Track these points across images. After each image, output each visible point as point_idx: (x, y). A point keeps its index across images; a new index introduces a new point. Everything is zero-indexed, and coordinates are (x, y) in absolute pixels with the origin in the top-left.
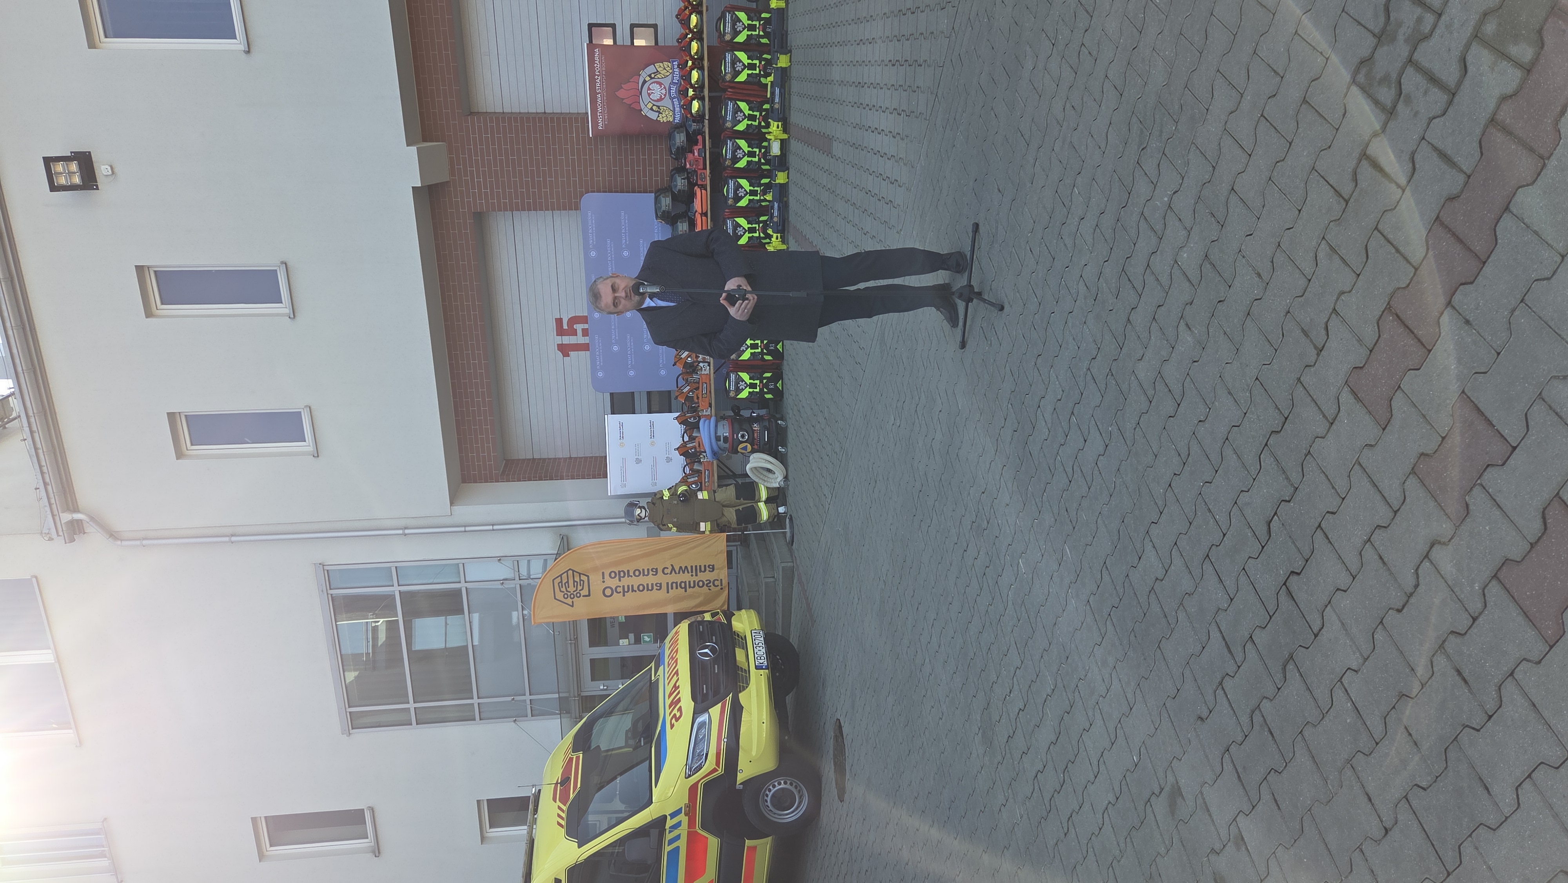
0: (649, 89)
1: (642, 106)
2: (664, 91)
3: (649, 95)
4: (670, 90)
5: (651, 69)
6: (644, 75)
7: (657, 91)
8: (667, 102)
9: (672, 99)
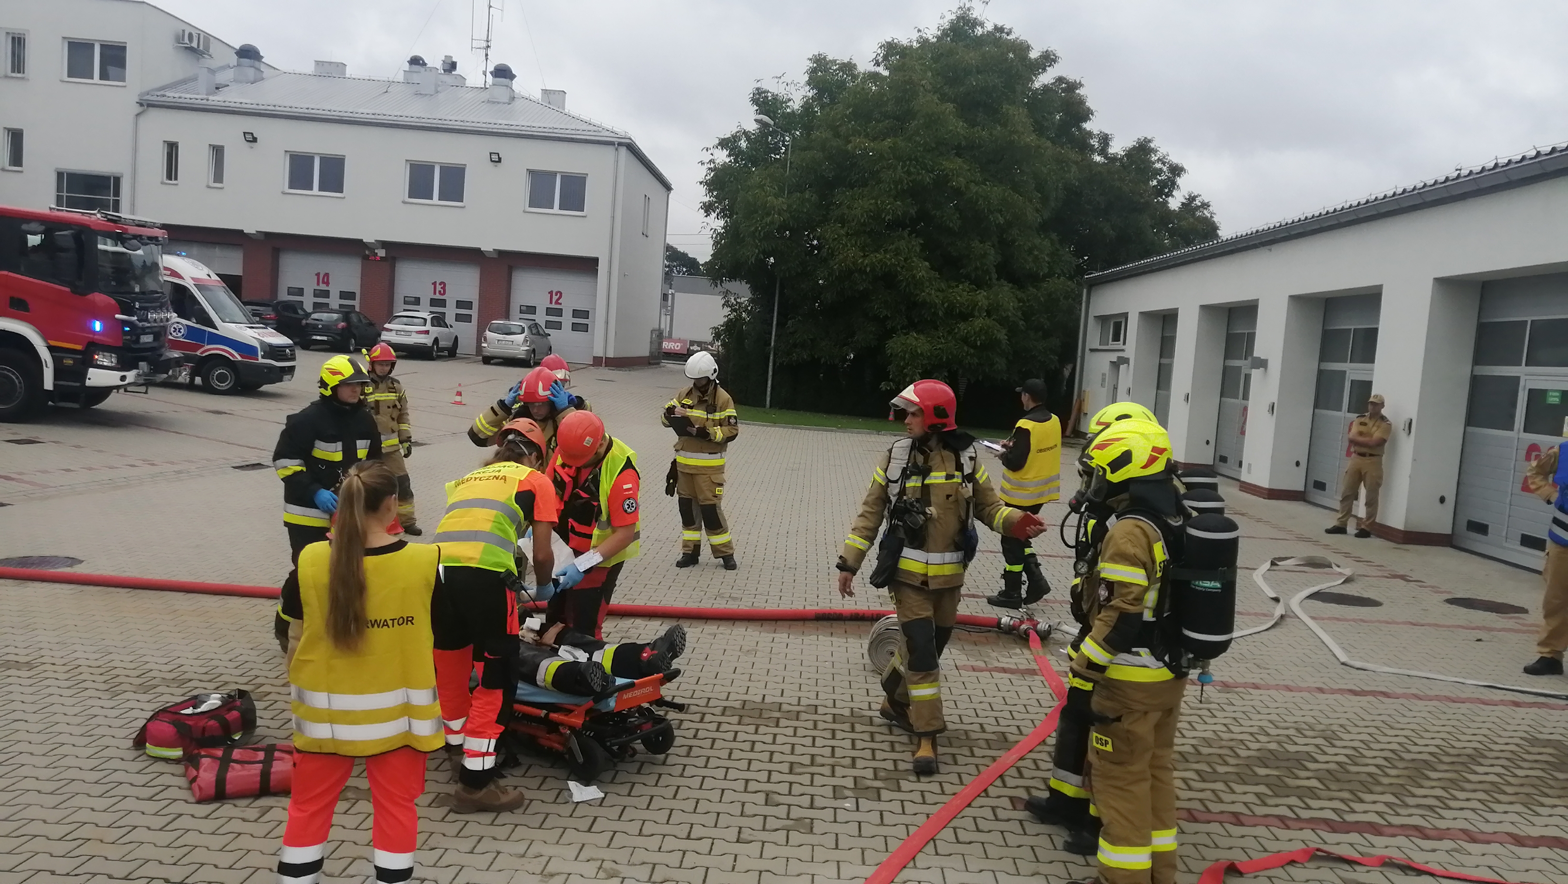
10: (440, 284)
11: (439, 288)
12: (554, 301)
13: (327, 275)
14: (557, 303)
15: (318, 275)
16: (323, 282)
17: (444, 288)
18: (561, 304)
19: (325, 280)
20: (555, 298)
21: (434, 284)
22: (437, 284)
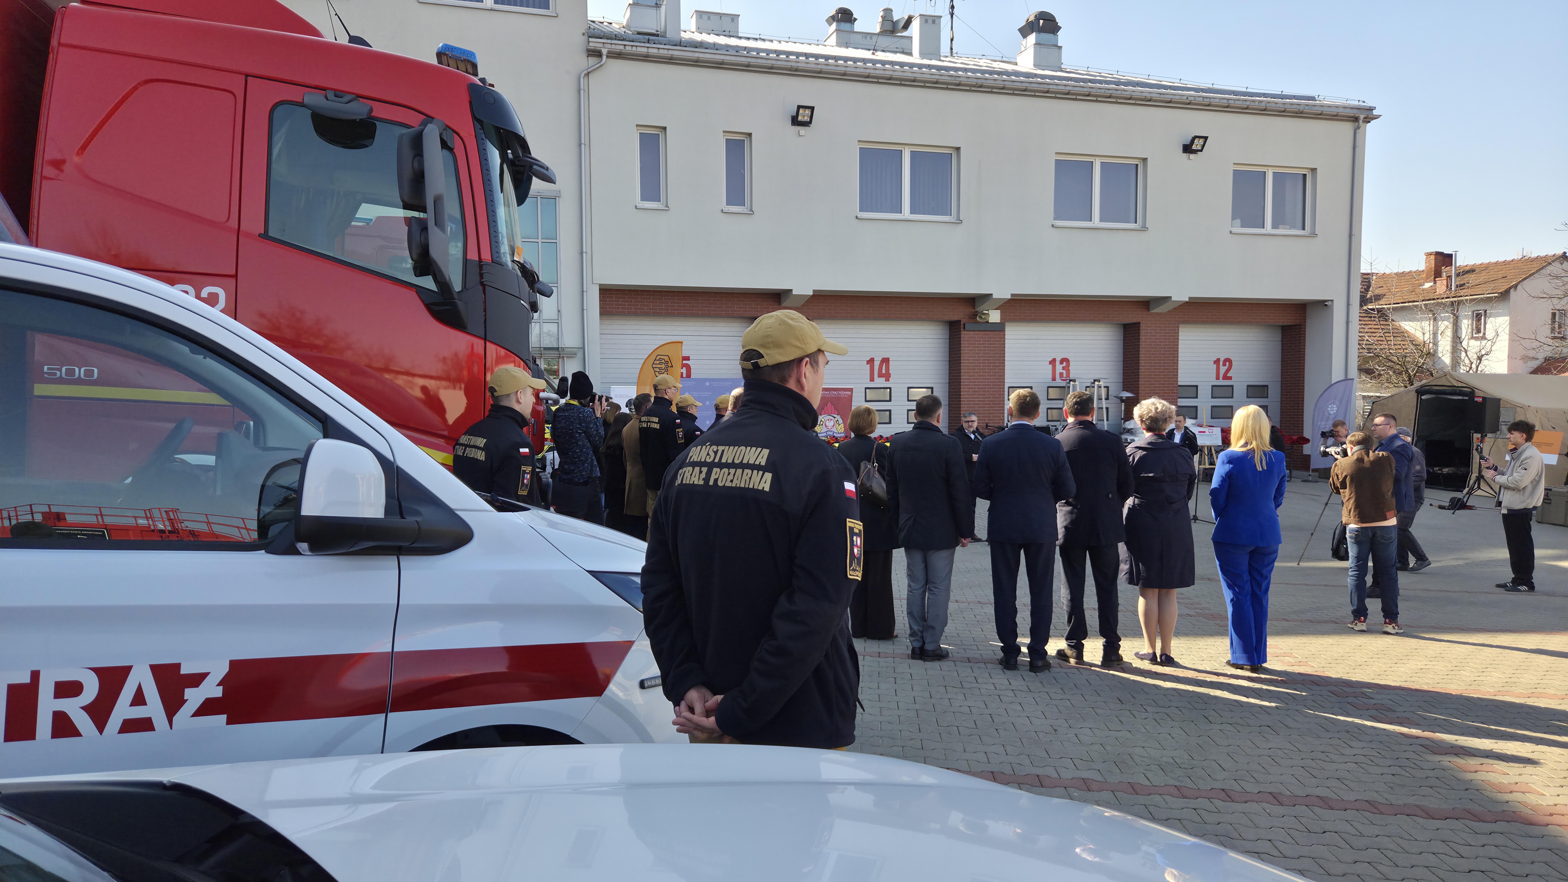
0: (831, 420)
1: (823, 416)
2: (830, 428)
3: (828, 420)
4: (831, 431)
5: (841, 421)
6: (838, 417)
7: (830, 424)
8: (824, 429)
9: (826, 432)
10: (1062, 362)
11: (1059, 368)
12: (1221, 376)
13: (886, 361)
14: (1226, 377)
15: (871, 362)
16: (880, 375)
17: (1067, 368)
18: (1230, 378)
19: (884, 372)
20: (1223, 369)
21: (1053, 362)
22: (1058, 363)
